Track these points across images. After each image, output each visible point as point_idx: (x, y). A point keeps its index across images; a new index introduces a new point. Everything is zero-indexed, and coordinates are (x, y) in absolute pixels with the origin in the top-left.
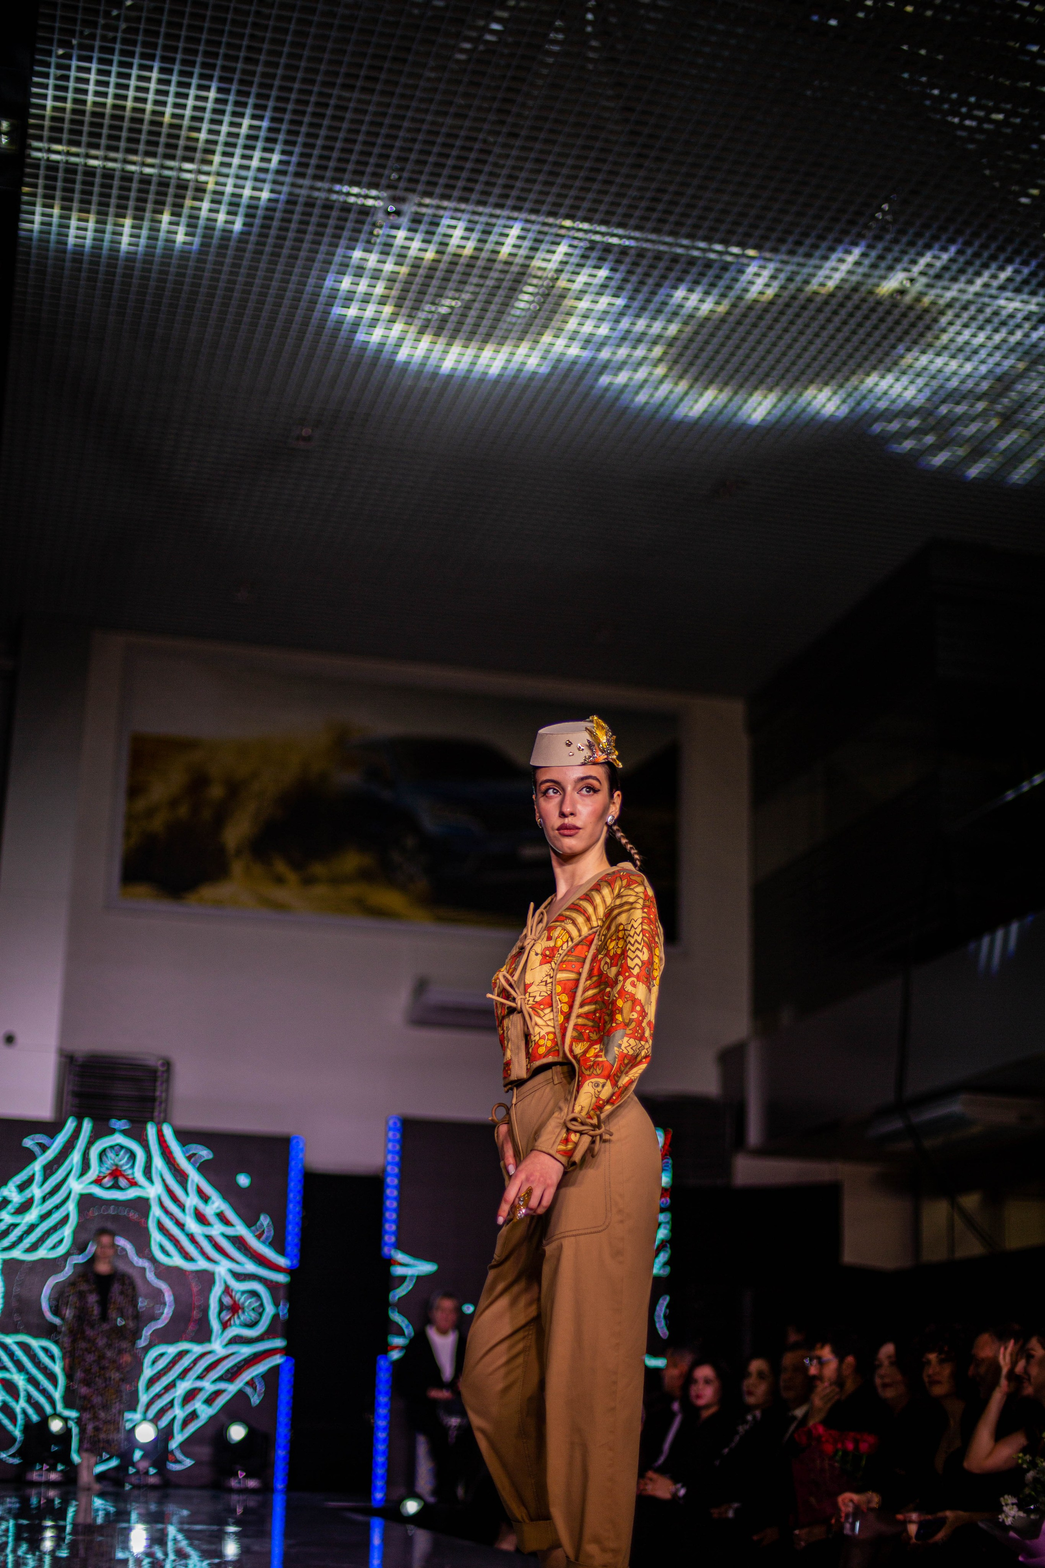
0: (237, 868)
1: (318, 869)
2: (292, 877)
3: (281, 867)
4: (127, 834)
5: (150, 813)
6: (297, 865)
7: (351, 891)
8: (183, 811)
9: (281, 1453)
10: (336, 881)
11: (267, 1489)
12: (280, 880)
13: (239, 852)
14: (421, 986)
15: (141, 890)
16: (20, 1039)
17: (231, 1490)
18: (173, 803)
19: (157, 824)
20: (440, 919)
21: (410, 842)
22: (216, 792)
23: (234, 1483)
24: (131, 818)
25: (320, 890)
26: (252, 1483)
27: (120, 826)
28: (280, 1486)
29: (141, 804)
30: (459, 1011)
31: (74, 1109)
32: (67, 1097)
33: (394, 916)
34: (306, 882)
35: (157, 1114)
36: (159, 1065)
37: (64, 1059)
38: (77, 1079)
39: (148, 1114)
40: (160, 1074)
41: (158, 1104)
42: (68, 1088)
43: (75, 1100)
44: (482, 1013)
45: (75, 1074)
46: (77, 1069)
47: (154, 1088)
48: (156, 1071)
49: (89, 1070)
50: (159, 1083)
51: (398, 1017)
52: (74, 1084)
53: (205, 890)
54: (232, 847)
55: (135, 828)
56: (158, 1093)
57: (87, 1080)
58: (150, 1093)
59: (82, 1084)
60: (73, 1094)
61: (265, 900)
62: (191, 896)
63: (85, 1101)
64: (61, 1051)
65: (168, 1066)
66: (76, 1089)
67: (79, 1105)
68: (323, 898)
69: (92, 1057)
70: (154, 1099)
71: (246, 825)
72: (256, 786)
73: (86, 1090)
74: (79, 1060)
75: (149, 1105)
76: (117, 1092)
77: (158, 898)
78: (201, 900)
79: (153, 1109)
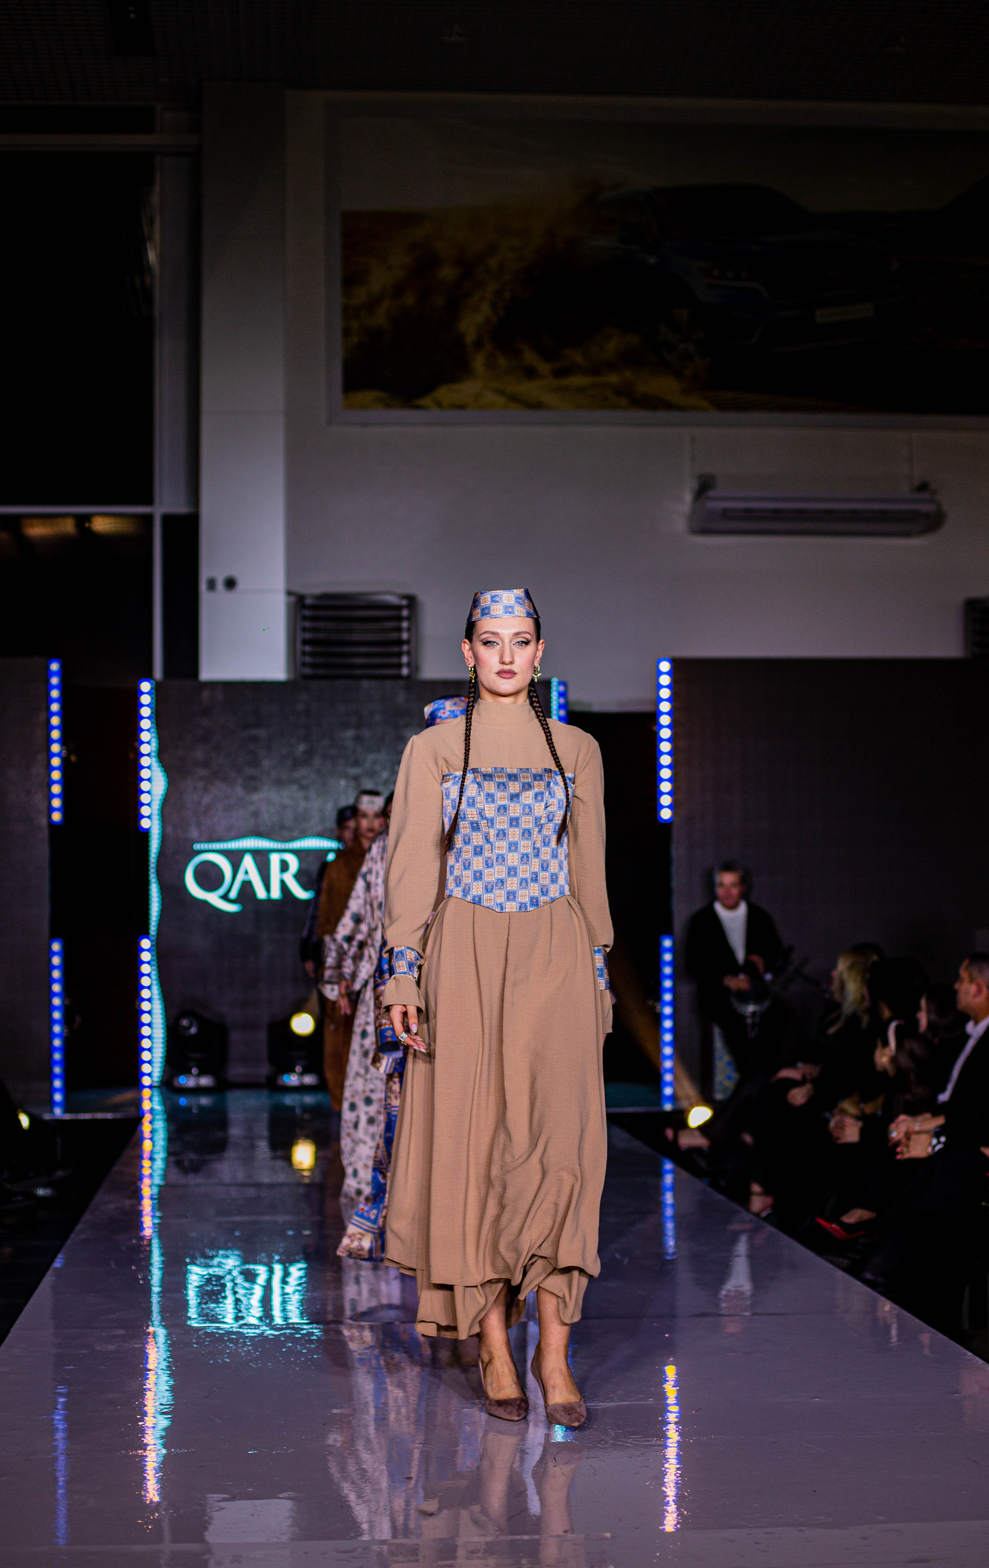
0: (479, 362)
1: (575, 356)
2: (544, 368)
3: (530, 357)
4: (347, 332)
5: (370, 306)
6: (548, 355)
7: (613, 379)
8: (409, 300)
10: (594, 370)
12: (530, 373)
13: (478, 344)
14: (704, 487)
15: (369, 395)
16: (241, 585)
18: (398, 291)
19: (380, 318)
20: (723, 406)
21: (683, 314)
22: (448, 273)
24: (349, 312)
25: (576, 380)
27: (338, 325)
29: (360, 295)
30: (749, 514)
31: (308, 659)
32: (299, 647)
33: (669, 406)
34: (560, 373)
35: (405, 659)
36: (404, 602)
37: (293, 599)
38: (308, 624)
39: (394, 660)
40: (405, 613)
41: (405, 648)
42: (300, 636)
43: (308, 648)
44: (777, 515)
45: (305, 618)
46: (307, 613)
47: (399, 630)
48: (399, 608)
49: (322, 613)
50: (405, 624)
51: (680, 525)
52: (304, 630)
53: (443, 393)
54: (470, 337)
55: (355, 325)
56: (405, 636)
57: (321, 625)
58: (394, 636)
59: (313, 630)
60: (305, 642)
61: (514, 398)
62: (426, 401)
63: (321, 649)
64: (289, 593)
65: (412, 601)
66: (308, 636)
67: (313, 654)
68: (581, 390)
69: (325, 596)
70: (400, 642)
71: (486, 308)
72: (493, 262)
73: (321, 636)
74: (309, 601)
75: (395, 649)
76: (356, 637)
77: (388, 406)
78: (439, 405)
79: (399, 654)
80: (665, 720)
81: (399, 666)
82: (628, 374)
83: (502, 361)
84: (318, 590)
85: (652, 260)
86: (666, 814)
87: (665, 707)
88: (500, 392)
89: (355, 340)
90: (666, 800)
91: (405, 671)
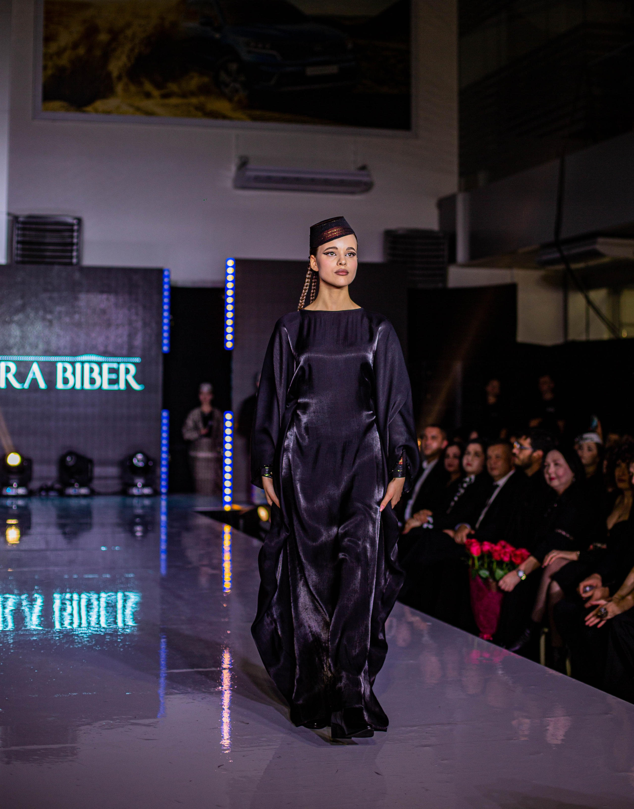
0: (119, 88)
1: (173, 87)
2: (156, 93)
3: (148, 87)
4: (45, 68)
5: (59, 54)
6: (158, 86)
7: (194, 101)
8: (81, 51)
9: (164, 469)
10: (184, 95)
11: (156, 493)
12: (148, 95)
13: (119, 78)
14: (243, 163)
15: (57, 104)
17: (133, 496)
18: (75, 46)
19: (64, 61)
20: (254, 119)
21: (234, 66)
22: (103, 37)
23: (135, 491)
24: (47, 57)
25: (174, 101)
26: (147, 491)
27: (41, 63)
28: (164, 490)
29: (53, 47)
30: (269, 179)
31: (19, 252)
32: (15, 245)
33: (225, 117)
34: (165, 96)
35: (75, 254)
36: (75, 222)
37: (11, 218)
38: (20, 232)
39: (69, 254)
40: (76, 228)
41: (75, 247)
42: (15, 239)
43: (20, 246)
44: (285, 180)
45: (18, 229)
46: (20, 226)
47: (72, 237)
48: (72, 225)
49: (28, 226)
50: (75, 234)
51: (229, 183)
52: (18, 235)
53: (99, 104)
54: (115, 74)
55: (50, 64)
56: (75, 240)
57: (27, 233)
58: (69, 240)
59: (23, 235)
60: (18, 242)
61: (138, 109)
62: (89, 108)
63: (27, 247)
64: (9, 214)
65: (80, 221)
66: (20, 239)
67: (23, 249)
68: (176, 106)
69: (30, 217)
70: (72, 244)
71: (124, 59)
72: (129, 33)
73: (27, 239)
74: (21, 219)
75: (69, 248)
76: (48, 240)
77: (68, 110)
78: (96, 111)
79: (72, 251)
80: (230, 293)
81: (71, 257)
82: (202, 99)
83: (133, 88)
84: (27, 213)
85: (217, 36)
86: (229, 345)
87: (230, 285)
88: (131, 106)
89: (50, 72)
90: (229, 337)
91: (75, 261)
